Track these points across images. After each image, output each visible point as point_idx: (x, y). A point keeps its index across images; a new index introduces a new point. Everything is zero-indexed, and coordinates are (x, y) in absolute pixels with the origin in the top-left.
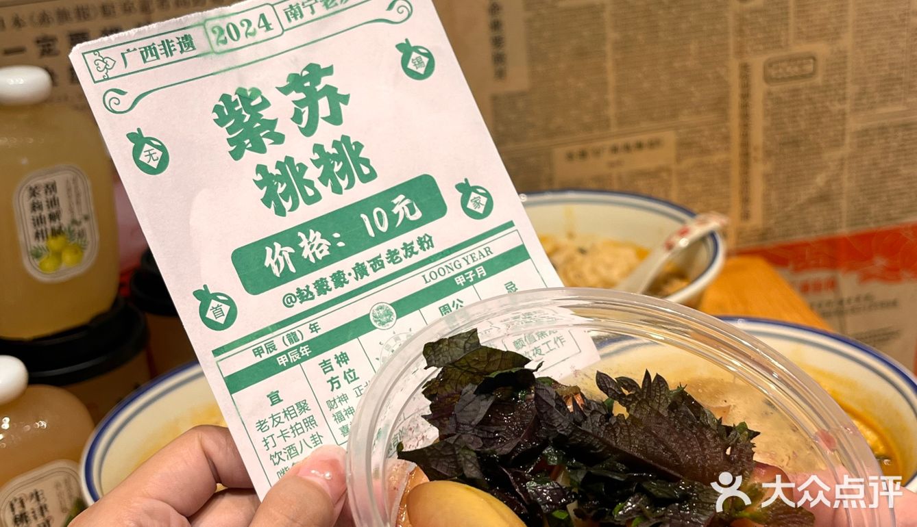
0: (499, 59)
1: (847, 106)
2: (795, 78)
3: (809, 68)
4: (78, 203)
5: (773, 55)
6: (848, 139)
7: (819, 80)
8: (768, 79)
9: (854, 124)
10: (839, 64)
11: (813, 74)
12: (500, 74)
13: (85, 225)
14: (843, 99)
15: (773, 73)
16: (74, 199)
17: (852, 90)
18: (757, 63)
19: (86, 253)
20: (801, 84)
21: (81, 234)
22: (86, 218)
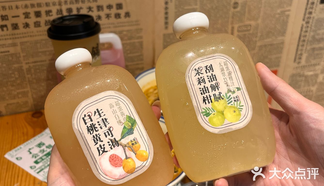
0: (166, 23)
1: (257, 39)
2: (245, 31)
3: (249, 28)
4: (231, 78)
5: (241, 24)
6: (256, 48)
7: (251, 32)
8: (239, 31)
9: (259, 44)
10: (257, 27)
11: (249, 30)
12: (166, 28)
13: (238, 93)
14: (256, 37)
15: (240, 29)
16: (227, 76)
17: (259, 34)
18: (236, 26)
19: (243, 112)
20: (246, 33)
21: (237, 100)
22: (239, 89)
